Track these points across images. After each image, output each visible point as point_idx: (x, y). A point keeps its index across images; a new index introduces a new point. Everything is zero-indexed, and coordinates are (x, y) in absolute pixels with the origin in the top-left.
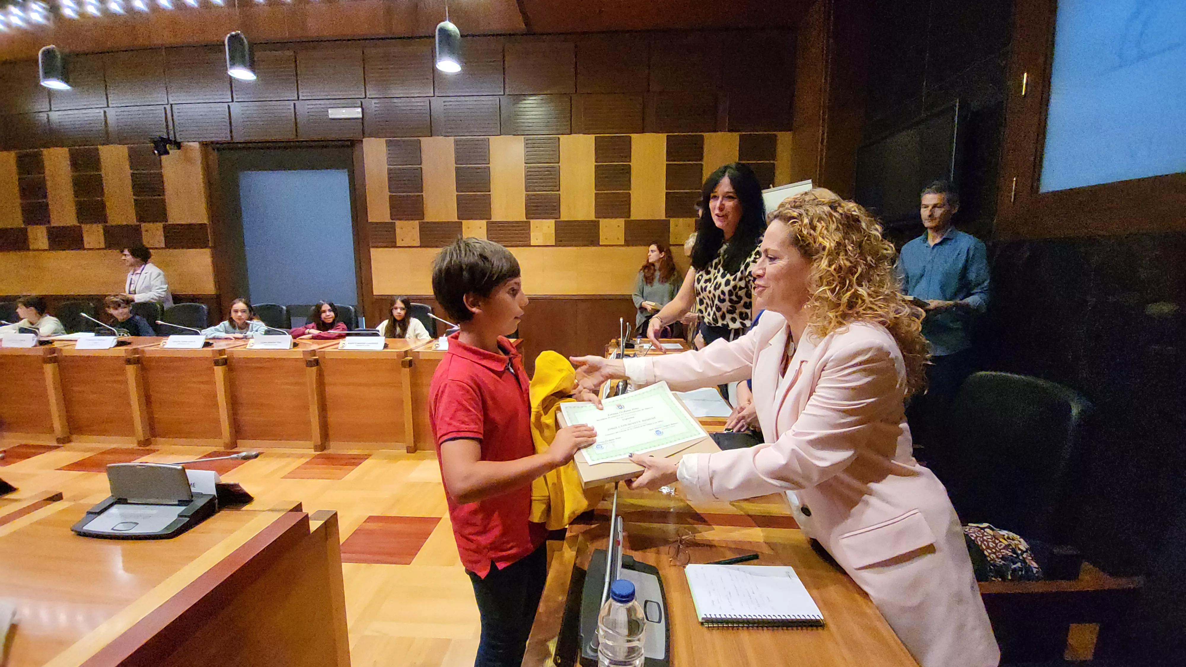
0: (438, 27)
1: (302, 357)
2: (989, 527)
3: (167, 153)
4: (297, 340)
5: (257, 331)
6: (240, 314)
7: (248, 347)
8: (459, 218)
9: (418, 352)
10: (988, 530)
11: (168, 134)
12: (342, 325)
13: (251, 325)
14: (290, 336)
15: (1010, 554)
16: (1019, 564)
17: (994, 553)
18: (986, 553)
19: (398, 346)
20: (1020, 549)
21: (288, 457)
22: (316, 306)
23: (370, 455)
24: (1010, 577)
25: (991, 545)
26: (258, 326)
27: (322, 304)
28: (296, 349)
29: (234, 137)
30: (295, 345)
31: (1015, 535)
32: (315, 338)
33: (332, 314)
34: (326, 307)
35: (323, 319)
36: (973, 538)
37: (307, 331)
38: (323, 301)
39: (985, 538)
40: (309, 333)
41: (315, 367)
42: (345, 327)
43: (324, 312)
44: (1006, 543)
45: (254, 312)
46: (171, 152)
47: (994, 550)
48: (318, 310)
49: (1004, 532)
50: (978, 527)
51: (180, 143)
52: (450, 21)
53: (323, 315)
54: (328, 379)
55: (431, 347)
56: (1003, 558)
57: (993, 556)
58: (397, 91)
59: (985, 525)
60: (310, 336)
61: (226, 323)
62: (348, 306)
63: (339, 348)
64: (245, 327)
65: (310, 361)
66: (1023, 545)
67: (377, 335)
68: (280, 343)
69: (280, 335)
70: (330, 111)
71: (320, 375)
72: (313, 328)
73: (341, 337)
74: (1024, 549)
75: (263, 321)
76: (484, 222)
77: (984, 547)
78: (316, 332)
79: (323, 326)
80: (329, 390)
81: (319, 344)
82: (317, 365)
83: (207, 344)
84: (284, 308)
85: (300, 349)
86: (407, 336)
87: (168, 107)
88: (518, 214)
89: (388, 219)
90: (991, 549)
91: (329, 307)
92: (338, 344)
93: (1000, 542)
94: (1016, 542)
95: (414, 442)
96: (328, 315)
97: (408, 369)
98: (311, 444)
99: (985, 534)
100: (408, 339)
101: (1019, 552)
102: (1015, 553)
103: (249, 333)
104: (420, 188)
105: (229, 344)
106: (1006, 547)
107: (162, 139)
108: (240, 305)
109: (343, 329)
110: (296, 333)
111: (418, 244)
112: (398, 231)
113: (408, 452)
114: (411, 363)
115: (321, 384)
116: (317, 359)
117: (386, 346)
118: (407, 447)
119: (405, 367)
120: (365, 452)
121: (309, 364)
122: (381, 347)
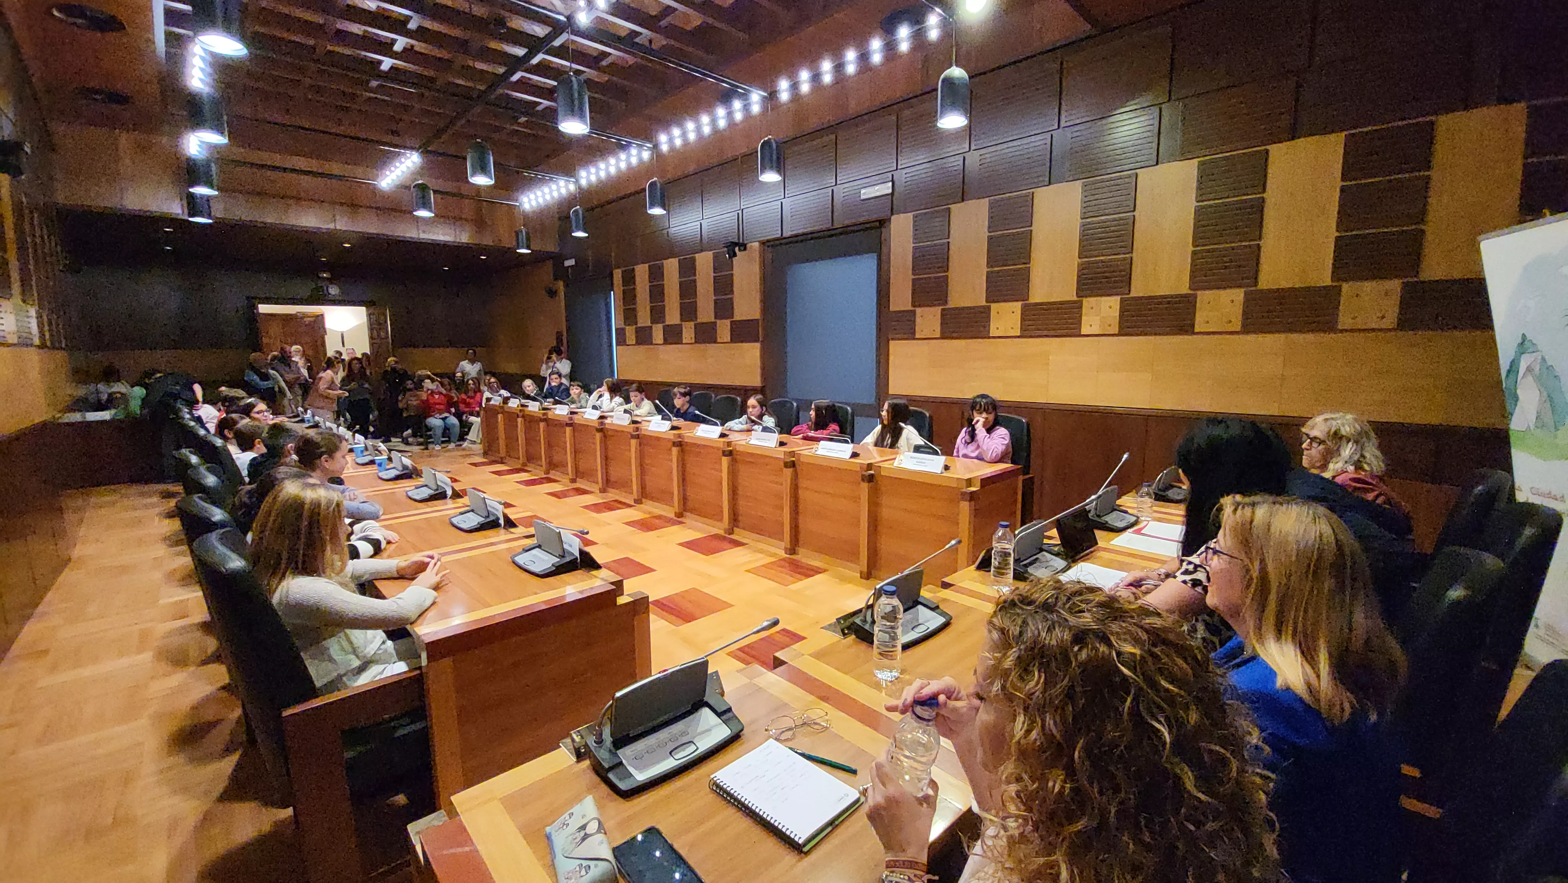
0: (942, 76)
3: (736, 255)
6: (751, 410)
8: (987, 302)
11: (738, 239)
21: (762, 553)
23: (825, 570)
28: (779, 449)
29: (784, 232)
30: (782, 444)
41: (792, 471)
51: (746, 246)
52: (957, 66)
54: (800, 483)
63: (814, 452)
65: (790, 463)
71: (795, 477)
76: (1017, 306)
82: (795, 467)
85: (784, 450)
88: (1067, 291)
89: (909, 307)
97: (867, 485)
98: (783, 545)
107: (734, 243)
108: (751, 401)
111: (938, 335)
112: (918, 320)
113: (861, 577)
114: (871, 479)
115: (795, 486)
116: (793, 462)
117: (854, 455)
118: (861, 571)
119: (864, 482)
120: (824, 566)
121: (786, 465)
122: (847, 456)
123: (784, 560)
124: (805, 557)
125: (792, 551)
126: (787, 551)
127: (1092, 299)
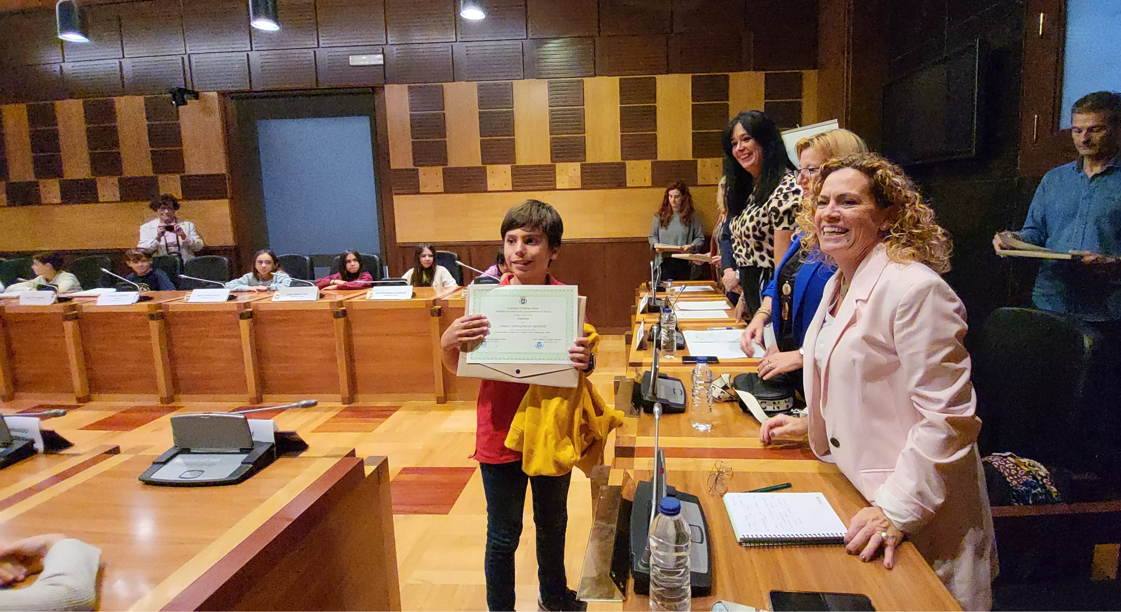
1: (328, 308)
2: (1011, 456)
3: (185, 103)
4: (323, 291)
5: (281, 283)
6: (264, 265)
8: (483, 163)
9: (447, 301)
10: (1010, 458)
11: (185, 85)
12: (367, 275)
13: (274, 278)
14: (317, 287)
15: (1031, 480)
16: (1039, 489)
17: (1016, 479)
18: (1008, 479)
19: (426, 295)
20: (1040, 475)
21: (316, 411)
22: (341, 255)
23: (401, 407)
24: (1031, 502)
25: (1013, 472)
26: (282, 277)
27: (347, 254)
28: (322, 301)
29: (253, 87)
30: (322, 296)
31: (1036, 463)
32: (340, 288)
33: (357, 263)
34: (351, 256)
35: (348, 269)
36: (996, 466)
37: (332, 281)
38: (346, 251)
39: (1007, 466)
40: (334, 284)
41: (343, 319)
42: (370, 275)
43: (349, 261)
44: (1027, 469)
45: (278, 263)
46: (188, 102)
47: (1016, 477)
48: (343, 260)
49: (1025, 460)
50: (1000, 456)
51: (197, 93)
53: (349, 265)
54: (356, 330)
55: (460, 296)
56: (1025, 484)
57: (1015, 482)
58: (417, 37)
59: (1008, 453)
60: (335, 286)
61: (250, 275)
62: (371, 255)
63: (367, 298)
64: (269, 277)
65: (338, 313)
66: (1043, 471)
67: (404, 284)
68: (306, 294)
69: (306, 286)
70: (351, 58)
71: (348, 325)
72: (337, 278)
73: (367, 287)
74: (1044, 475)
75: (287, 272)
76: (507, 168)
77: (1007, 475)
78: (341, 282)
79: (349, 276)
80: (358, 341)
81: (344, 295)
82: (345, 316)
83: (231, 298)
84: (307, 258)
85: (326, 300)
86: (434, 284)
87: (186, 58)
88: (543, 157)
89: (411, 166)
90: (1012, 476)
91: (354, 257)
92: (366, 293)
93: (1021, 469)
94: (1036, 469)
95: (445, 391)
96: (353, 264)
97: (437, 318)
98: (339, 396)
99: (1008, 462)
100: (435, 288)
101: (1039, 478)
102: (1034, 478)
103: (273, 286)
104: (443, 134)
105: (254, 297)
106: (1028, 473)
107: (180, 89)
108: (264, 256)
109: (369, 279)
110: (321, 284)
111: (442, 190)
112: (421, 178)
113: (438, 403)
114: (439, 312)
115: (349, 335)
116: (344, 311)
117: (414, 295)
118: (438, 398)
119: (433, 316)
120: (394, 404)
121: (337, 315)
122: (408, 296)
123: (345, 410)
124: (364, 400)
125: (350, 399)
126: (344, 401)
127: (562, 164)
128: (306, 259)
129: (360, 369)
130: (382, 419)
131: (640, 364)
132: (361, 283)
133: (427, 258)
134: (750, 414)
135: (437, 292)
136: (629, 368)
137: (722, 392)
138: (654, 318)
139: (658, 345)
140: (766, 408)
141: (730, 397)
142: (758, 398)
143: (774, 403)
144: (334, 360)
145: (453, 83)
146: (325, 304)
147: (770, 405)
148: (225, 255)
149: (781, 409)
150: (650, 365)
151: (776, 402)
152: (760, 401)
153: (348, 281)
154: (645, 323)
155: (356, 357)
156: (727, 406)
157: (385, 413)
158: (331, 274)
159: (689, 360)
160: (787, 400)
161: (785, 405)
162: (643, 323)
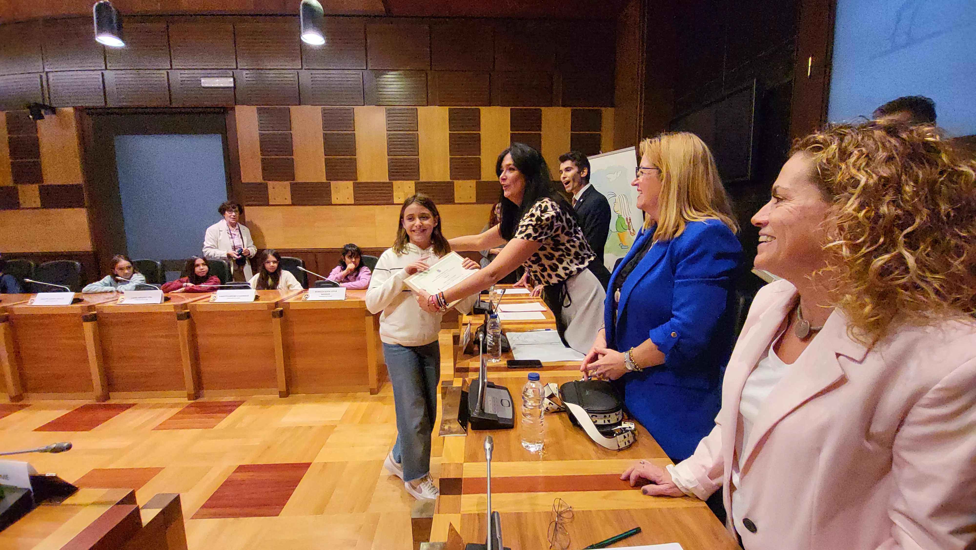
0: (302, 2)
1: (173, 311)
3: (42, 117)
4: (170, 294)
7: (118, 302)
8: (327, 179)
9: (289, 303)
11: (43, 101)
12: (216, 278)
14: (162, 291)
19: (269, 298)
21: (161, 407)
22: (188, 262)
23: (244, 402)
27: (196, 259)
28: (167, 304)
29: (108, 102)
30: (167, 299)
32: (189, 291)
33: (206, 268)
34: (199, 261)
35: (197, 273)
37: (182, 285)
38: (197, 256)
40: (183, 287)
41: (186, 321)
42: (218, 280)
43: (198, 265)
46: (46, 117)
48: (192, 264)
51: (55, 108)
53: (197, 269)
54: (200, 332)
55: (302, 298)
58: (268, 63)
60: (183, 289)
63: (210, 301)
65: (182, 315)
67: (247, 288)
68: (151, 298)
69: (151, 289)
70: (203, 80)
71: (192, 328)
72: (187, 281)
73: (213, 290)
76: (350, 184)
79: (197, 279)
80: (201, 341)
81: (192, 297)
82: (189, 319)
83: (76, 301)
84: (159, 263)
85: (171, 303)
86: (279, 287)
87: (44, 75)
88: (382, 176)
89: (260, 180)
91: (203, 262)
92: (210, 297)
95: (287, 386)
96: (202, 269)
97: (278, 320)
98: (185, 393)
100: (279, 290)
104: (290, 151)
107: (37, 105)
110: (168, 288)
111: (290, 203)
112: (270, 191)
113: (280, 397)
114: (281, 313)
115: (193, 336)
116: (188, 312)
117: (257, 298)
118: (280, 392)
119: (275, 317)
120: (239, 399)
121: (180, 317)
122: (251, 299)
123: (190, 406)
124: (209, 396)
126: (190, 397)
127: (399, 182)
128: (157, 264)
129: (206, 367)
130: (224, 415)
131: (466, 370)
132: (207, 287)
133: (272, 264)
134: (580, 427)
135: (281, 294)
136: (456, 373)
137: (550, 403)
138: (479, 320)
139: (485, 351)
140: (596, 421)
141: (558, 408)
142: (588, 412)
143: (605, 417)
144: (179, 359)
145: (299, 106)
146: (169, 306)
147: (601, 419)
148: (77, 260)
149: (612, 422)
150: (476, 370)
151: (607, 415)
152: (591, 415)
153: (196, 284)
154: (471, 324)
155: (202, 354)
156: (556, 417)
157: (229, 408)
158: (181, 277)
159: (514, 365)
160: (617, 413)
161: (616, 418)
162: (469, 325)
